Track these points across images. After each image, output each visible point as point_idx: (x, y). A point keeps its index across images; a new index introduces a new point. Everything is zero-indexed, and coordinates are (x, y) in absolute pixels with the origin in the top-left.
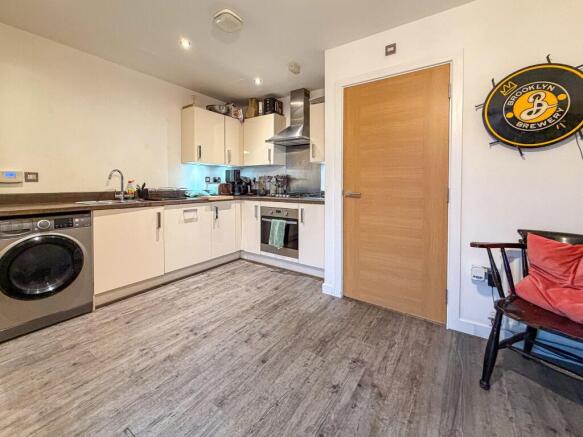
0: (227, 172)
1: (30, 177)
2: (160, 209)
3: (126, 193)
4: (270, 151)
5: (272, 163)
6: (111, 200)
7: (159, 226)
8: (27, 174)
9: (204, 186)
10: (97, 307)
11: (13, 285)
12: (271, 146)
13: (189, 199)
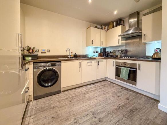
0: (101, 49)
1: (48, 51)
2: (80, 61)
3: (71, 56)
4: (119, 40)
5: (120, 45)
6: (67, 58)
7: (80, 67)
8: (47, 50)
9: (93, 54)
10: (62, 91)
11: (41, 82)
12: (120, 38)
13: (89, 58)
